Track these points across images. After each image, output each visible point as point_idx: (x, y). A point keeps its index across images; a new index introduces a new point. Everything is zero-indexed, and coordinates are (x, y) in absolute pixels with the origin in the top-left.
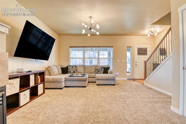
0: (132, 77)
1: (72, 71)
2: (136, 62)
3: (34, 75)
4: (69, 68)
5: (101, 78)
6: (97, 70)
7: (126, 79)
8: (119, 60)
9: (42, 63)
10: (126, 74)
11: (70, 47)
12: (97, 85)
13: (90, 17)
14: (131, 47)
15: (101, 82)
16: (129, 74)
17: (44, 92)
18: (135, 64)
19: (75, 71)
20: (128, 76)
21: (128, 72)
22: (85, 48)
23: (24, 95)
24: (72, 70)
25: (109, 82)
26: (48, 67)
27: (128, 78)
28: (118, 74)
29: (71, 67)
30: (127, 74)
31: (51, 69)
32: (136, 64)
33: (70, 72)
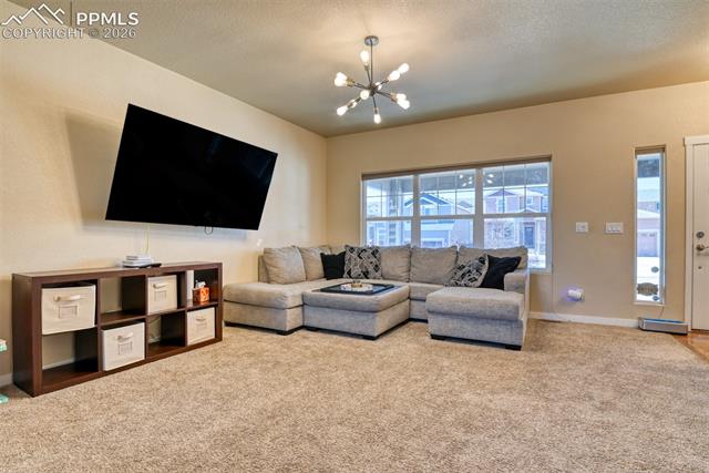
0: (670, 316)
1: (356, 271)
2: (700, 235)
3: (175, 276)
4: (347, 257)
5: (446, 309)
6: (461, 268)
7: (632, 322)
8: (586, 224)
9: (245, 238)
10: (634, 297)
11: (366, 177)
12: (434, 337)
13: (368, 41)
14: (663, 149)
15: (450, 326)
16: (650, 298)
17: (218, 337)
18: (691, 241)
19: (371, 269)
20: (645, 306)
21: (647, 289)
22: (422, 176)
23: (120, 338)
24: (356, 265)
25: (486, 332)
26: (267, 252)
27: (640, 319)
28: (577, 293)
29: (354, 255)
30: (640, 297)
31: (271, 259)
32: (700, 242)
33: (349, 273)
